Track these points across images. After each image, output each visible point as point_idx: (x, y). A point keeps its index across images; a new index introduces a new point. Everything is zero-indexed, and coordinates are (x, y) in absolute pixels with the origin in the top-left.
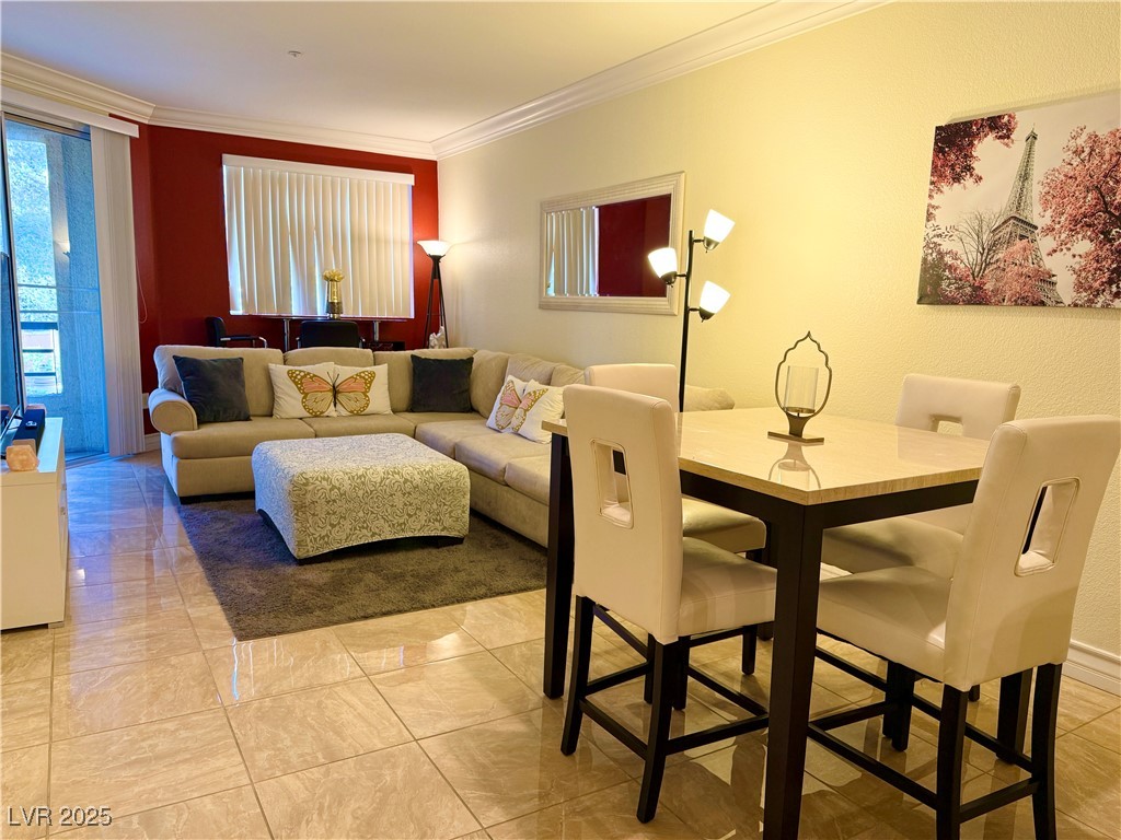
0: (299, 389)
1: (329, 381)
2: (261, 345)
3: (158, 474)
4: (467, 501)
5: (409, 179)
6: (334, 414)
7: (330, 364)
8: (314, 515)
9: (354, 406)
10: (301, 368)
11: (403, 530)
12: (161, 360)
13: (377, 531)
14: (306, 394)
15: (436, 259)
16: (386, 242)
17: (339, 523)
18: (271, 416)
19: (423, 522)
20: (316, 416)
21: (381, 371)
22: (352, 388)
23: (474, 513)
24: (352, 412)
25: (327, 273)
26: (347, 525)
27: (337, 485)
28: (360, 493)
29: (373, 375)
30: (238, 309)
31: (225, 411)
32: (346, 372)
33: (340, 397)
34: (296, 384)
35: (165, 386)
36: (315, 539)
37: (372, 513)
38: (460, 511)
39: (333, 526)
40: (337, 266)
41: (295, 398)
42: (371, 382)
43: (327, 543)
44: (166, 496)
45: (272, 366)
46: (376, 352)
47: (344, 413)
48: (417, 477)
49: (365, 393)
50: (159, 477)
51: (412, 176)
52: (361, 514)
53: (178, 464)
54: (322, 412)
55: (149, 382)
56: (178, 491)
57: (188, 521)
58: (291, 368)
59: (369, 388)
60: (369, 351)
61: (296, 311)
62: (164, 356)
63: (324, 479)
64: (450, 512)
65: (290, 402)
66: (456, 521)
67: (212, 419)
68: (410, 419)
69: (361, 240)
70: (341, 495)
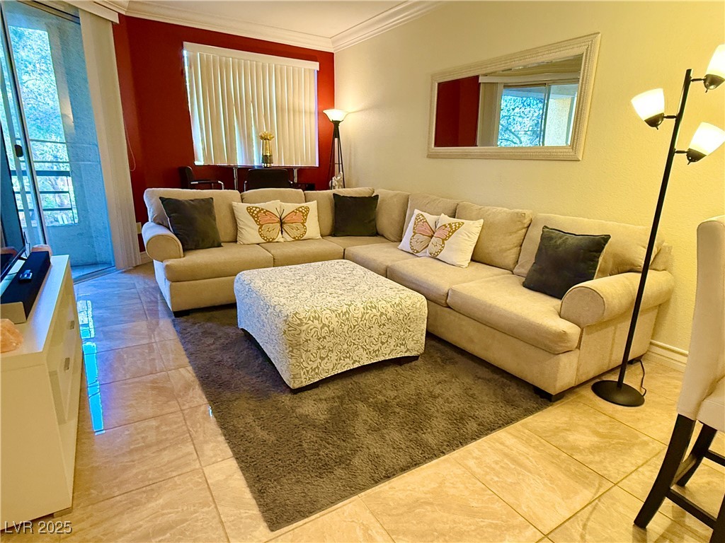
0: (256, 221)
1: (278, 215)
2: (219, 187)
3: (153, 285)
4: (424, 326)
5: (315, 66)
6: (282, 240)
7: (278, 201)
8: (307, 351)
9: (296, 233)
10: (256, 205)
11: (377, 356)
12: (150, 200)
13: (357, 359)
14: (262, 225)
15: (336, 123)
16: (300, 112)
17: (328, 356)
18: (236, 241)
19: (392, 347)
20: (269, 242)
21: (312, 205)
22: (294, 219)
23: (430, 335)
24: (294, 238)
25: (260, 134)
26: (333, 356)
27: (327, 323)
28: (345, 329)
29: (307, 209)
30: (200, 161)
31: (203, 240)
32: (289, 207)
33: (285, 227)
34: (254, 217)
35: (154, 221)
36: (308, 371)
37: (354, 344)
38: (419, 335)
39: (322, 359)
40: (267, 129)
41: (253, 229)
42: (306, 215)
43: (317, 374)
44: (160, 308)
45: (234, 204)
46: (306, 192)
47: (289, 239)
48: (390, 310)
49: (303, 224)
50: (153, 288)
51: (318, 63)
52: (345, 346)
53: (171, 285)
54: (274, 239)
55: (142, 216)
56: (172, 307)
57: (182, 334)
58: (249, 205)
59: (306, 219)
60: (301, 190)
61: (240, 162)
62: (152, 197)
63: (315, 318)
64: (412, 338)
65: (250, 232)
66: (415, 343)
67: (193, 247)
68: (337, 244)
69: (282, 110)
70: (330, 332)
